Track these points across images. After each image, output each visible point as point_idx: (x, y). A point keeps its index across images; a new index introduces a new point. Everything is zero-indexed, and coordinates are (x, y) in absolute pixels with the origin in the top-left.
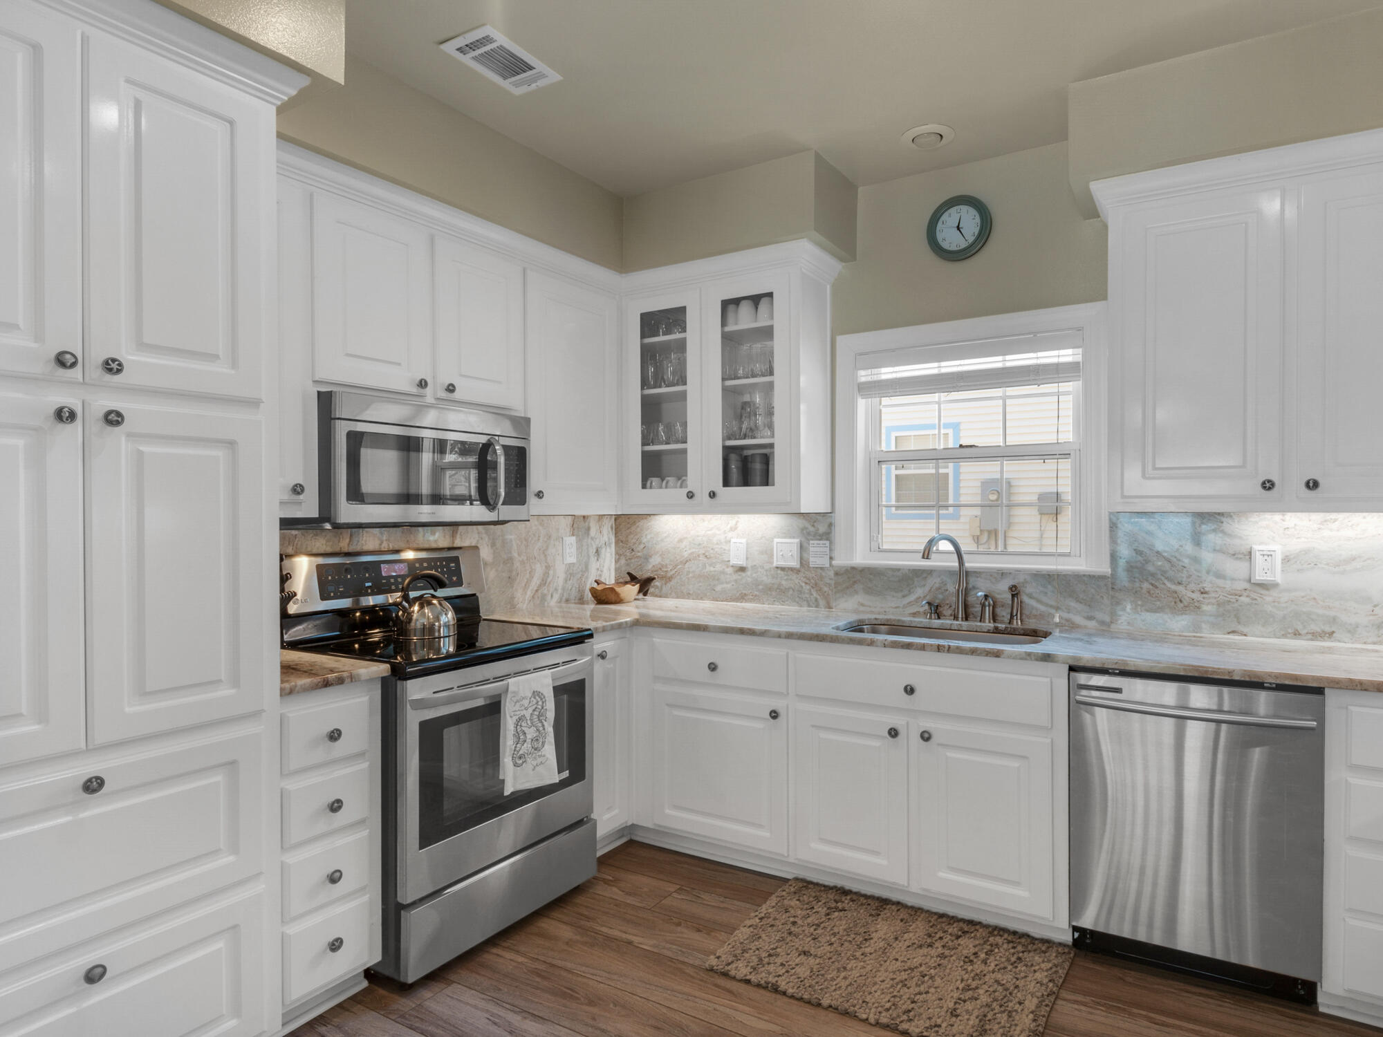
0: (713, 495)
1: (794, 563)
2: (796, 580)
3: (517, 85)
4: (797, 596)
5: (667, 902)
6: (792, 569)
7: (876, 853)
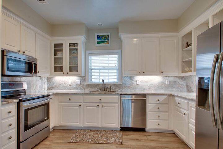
0: (67, 73)
1: (79, 84)
2: (80, 86)
3: (40, 3)
4: (80, 89)
5: (64, 136)
6: (79, 85)
7: (95, 123)
